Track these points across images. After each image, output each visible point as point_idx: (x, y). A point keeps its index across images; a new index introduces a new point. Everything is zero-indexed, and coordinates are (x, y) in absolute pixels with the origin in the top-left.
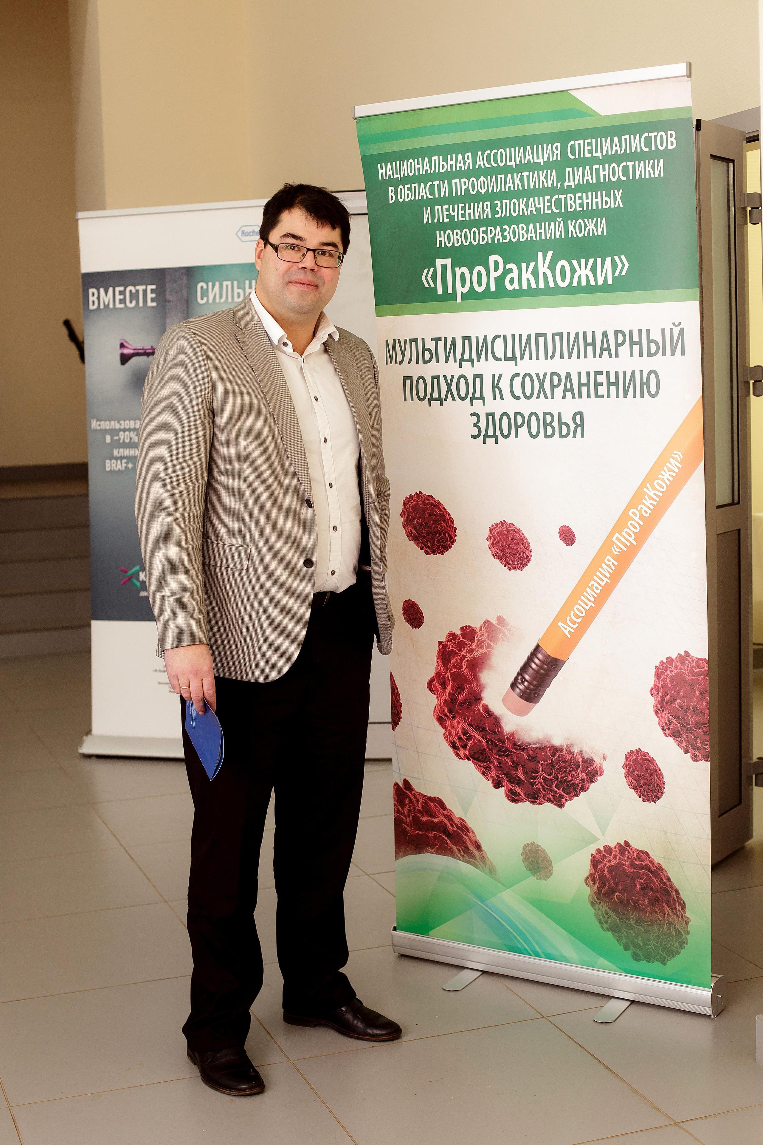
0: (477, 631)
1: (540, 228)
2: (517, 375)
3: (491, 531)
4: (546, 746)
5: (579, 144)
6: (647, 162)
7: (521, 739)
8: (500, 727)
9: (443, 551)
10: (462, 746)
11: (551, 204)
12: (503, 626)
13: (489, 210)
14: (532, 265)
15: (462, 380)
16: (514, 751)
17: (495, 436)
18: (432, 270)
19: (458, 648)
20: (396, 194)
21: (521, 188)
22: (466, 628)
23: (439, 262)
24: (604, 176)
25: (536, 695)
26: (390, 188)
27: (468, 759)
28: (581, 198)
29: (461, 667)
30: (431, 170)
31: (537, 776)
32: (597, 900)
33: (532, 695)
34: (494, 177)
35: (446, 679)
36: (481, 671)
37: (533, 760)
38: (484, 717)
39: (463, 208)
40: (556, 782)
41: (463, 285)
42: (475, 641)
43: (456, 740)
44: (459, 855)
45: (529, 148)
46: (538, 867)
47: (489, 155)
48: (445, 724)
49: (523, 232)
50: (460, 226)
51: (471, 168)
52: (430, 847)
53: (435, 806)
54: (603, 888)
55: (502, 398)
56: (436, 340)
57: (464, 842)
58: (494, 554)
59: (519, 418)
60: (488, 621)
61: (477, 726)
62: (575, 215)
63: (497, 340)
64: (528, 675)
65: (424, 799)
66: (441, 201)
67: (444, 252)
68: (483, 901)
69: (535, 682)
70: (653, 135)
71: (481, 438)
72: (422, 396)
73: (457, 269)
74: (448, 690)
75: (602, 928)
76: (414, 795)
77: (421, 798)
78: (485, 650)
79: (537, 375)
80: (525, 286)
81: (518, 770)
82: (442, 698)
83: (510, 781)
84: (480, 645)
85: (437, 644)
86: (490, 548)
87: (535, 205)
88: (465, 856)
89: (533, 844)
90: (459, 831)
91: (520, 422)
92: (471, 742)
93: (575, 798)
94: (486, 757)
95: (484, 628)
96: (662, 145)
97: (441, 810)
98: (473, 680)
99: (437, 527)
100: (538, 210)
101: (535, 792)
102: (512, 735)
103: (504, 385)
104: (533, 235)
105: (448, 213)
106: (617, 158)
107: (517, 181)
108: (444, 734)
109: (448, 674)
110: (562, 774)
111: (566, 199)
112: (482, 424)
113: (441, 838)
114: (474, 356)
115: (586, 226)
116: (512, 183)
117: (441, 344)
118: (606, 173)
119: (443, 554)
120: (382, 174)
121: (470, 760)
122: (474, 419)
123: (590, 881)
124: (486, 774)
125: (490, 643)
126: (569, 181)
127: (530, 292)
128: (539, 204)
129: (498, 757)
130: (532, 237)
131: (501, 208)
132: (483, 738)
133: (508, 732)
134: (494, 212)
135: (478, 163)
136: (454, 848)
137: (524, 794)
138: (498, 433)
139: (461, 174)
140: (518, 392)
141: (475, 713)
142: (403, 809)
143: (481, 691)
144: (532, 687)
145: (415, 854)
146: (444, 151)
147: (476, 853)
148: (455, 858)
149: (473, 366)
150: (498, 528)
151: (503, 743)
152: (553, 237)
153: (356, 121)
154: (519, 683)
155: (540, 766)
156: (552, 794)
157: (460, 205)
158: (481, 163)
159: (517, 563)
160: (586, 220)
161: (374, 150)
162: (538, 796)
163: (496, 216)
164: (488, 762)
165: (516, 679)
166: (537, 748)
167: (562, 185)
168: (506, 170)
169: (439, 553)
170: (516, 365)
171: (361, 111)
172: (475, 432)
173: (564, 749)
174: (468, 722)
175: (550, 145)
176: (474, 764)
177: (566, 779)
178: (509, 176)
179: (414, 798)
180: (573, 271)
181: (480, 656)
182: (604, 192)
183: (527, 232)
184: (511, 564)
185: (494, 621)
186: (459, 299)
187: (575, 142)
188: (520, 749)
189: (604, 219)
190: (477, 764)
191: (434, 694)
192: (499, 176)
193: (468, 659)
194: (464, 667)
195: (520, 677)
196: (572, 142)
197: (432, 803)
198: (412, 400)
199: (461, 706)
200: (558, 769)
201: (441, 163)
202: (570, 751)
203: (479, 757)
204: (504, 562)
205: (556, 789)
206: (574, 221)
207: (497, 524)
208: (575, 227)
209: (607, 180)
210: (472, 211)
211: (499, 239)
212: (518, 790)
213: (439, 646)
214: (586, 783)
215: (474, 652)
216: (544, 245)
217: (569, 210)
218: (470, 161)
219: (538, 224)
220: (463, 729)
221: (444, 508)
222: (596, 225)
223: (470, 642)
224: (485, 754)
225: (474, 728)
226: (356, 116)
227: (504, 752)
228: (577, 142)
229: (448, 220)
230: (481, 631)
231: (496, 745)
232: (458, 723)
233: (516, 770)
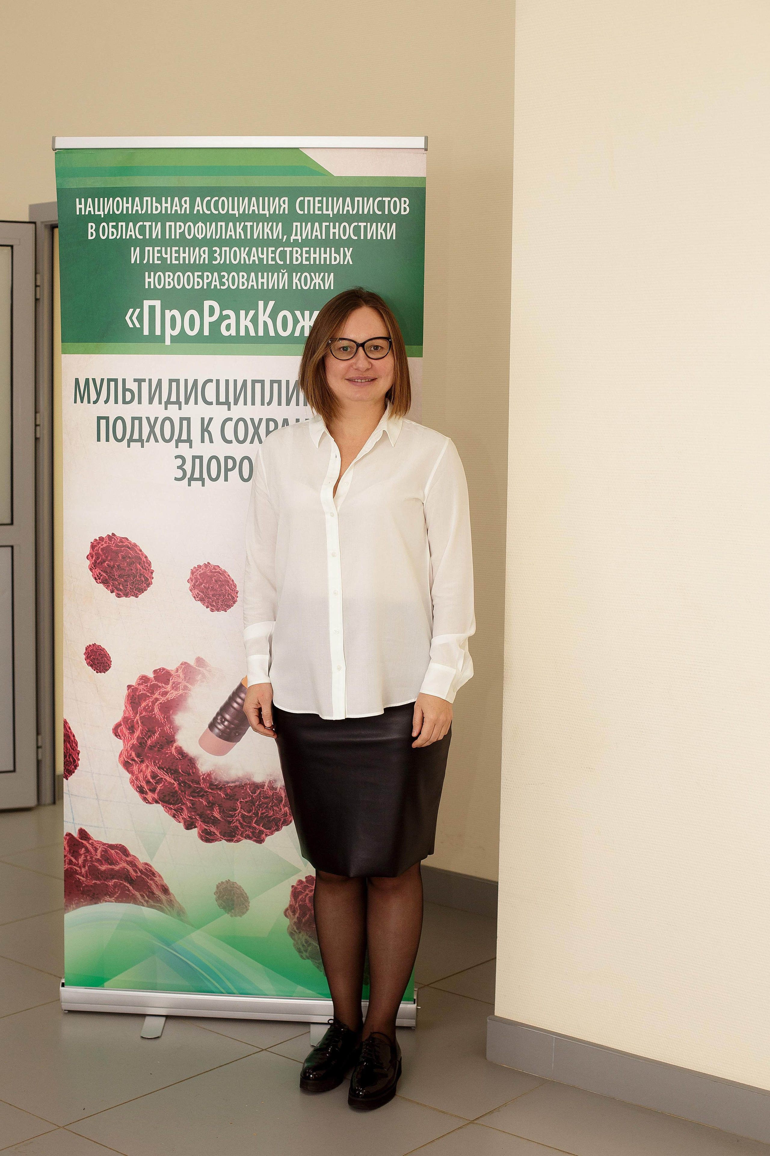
0: (172, 673)
1: (263, 278)
2: (230, 419)
3: (192, 573)
4: (246, 784)
5: (309, 201)
6: (379, 224)
7: (219, 779)
8: (195, 768)
9: (137, 594)
10: (150, 790)
11: (275, 255)
12: (203, 667)
13: (206, 256)
14: (252, 313)
15: (167, 423)
16: (210, 791)
17: (201, 479)
18: (138, 310)
19: (150, 691)
20: (97, 230)
21: (243, 237)
22: (160, 671)
23: (147, 303)
24: (334, 233)
25: (237, 734)
26: (90, 224)
27: (157, 802)
28: (308, 252)
29: (153, 710)
30: (142, 210)
31: (235, 814)
32: (296, 931)
33: (233, 734)
34: (214, 224)
35: (135, 724)
36: (175, 713)
37: (231, 798)
38: (177, 759)
39: (178, 252)
40: (256, 819)
41: (173, 327)
42: (170, 683)
43: (144, 784)
44: (143, 901)
45: (254, 199)
46: (233, 904)
47: (208, 203)
48: (132, 769)
49: (244, 280)
50: (174, 269)
51: (188, 212)
52: (109, 895)
53: (117, 853)
54: (304, 917)
55: (211, 441)
56: (139, 381)
57: (149, 887)
58: (195, 596)
59: (230, 462)
60: (186, 663)
61: (169, 768)
62: (301, 268)
63: (209, 385)
64: (229, 715)
65: (104, 848)
66: (153, 243)
67: (153, 294)
68: (168, 945)
69: (236, 722)
70: (387, 199)
71: (186, 480)
72: (119, 436)
73: (167, 312)
74: (137, 734)
75: (302, 956)
76: (92, 844)
77: (100, 847)
78: (181, 692)
79: (252, 420)
80: (242, 333)
81: (214, 810)
82: (130, 743)
83: (204, 822)
84: (175, 687)
85: (126, 688)
86: (191, 590)
87: (256, 255)
88: (150, 901)
89: (228, 882)
90: (143, 876)
91: (230, 466)
92: (161, 785)
93: (277, 833)
94: (178, 799)
95: (181, 670)
96: (395, 210)
97: (124, 857)
98: (165, 723)
99: (132, 570)
100: (261, 260)
101: (232, 830)
102: (209, 775)
103: (215, 429)
104: (255, 283)
105: (159, 255)
106: (349, 218)
107: (239, 230)
108: (130, 779)
109: (138, 717)
110: (262, 810)
111: (291, 252)
112: (188, 467)
113: (122, 886)
114: (182, 399)
115: (312, 280)
116: (235, 231)
117: (145, 386)
118: (337, 231)
119: (137, 597)
120: (80, 209)
121: (159, 803)
122: (179, 462)
123: (290, 912)
124: (178, 816)
125: (188, 684)
126: (296, 235)
127: (247, 339)
128: (262, 254)
129: (191, 798)
130: (252, 286)
131: (220, 254)
132: (175, 780)
133: (204, 773)
134: (212, 257)
135: (196, 208)
136: (137, 894)
137: (220, 833)
138: (205, 475)
139: (176, 217)
140: (229, 435)
141: (167, 755)
142: (77, 859)
143: (175, 733)
144: (233, 726)
145: (91, 904)
146: (159, 193)
147: (163, 897)
148: (138, 905)
149: (180, 409)
150: (201, 570)
151: (198, 783)
152: (276, 288)
153: (55, 152)
154: (219, 724)
155: (239, 804)
156: (251, 830)
157: (174, 249)
158: (200, 208)
159: (221, 604)
160: (312, 274)
161: (73, 183)
162: (235, 834)
163: (214, 262)
164: (180, 804)
165: (215, 719)
166: (236, 786)
167: (288, 239)
168: (228, 218)
169: (133, 596)
170: (229, 409)
171: (62, 143)
172: (180, 474)
173: (266, 785)
174: (158, 765)
175: (277, 199)
176: (163, 807)
177: (267, 814)
178: (231, 224)
179: (92, 847)
180: (296, 321)
181: (175, 698)
182: (333, 249)
183: (248, 280)
184: (214, 606)
185: (192, 662)
186: (168, 342)
187: (304, 199)
188: (217, 788)
189: (332, 274)
190: (166, 807)
191: (121, 739)
192: (219, 224)
193: (161, 701)
194: (156, 710)
195: (219, 718)
196: (302, 198)
197: (113, 850)
198: (107, 440)
199: (151, 749)
200: (258, 805)
201: (154, 204)
202: (272, 787)
203: (169, 800)
204: (206, 604)
205: (255, 825)
206: (299, 274)
207: (199, 566)
208: (300, 280)
209: (337, 238)
210: (187, 255)
211: (216, 286)
212: (213, 829)
213: (128, 690)
214: (289, 817)
215: (168, 695)
216: (266, 295)
217: (295, 262)
218: (188, 206)
219: (260, 274)
220: (152, 772)
221: (141, 551)
222: (323, 280)
223: (163, 685)
224: (177, 796)
225: (165, 771)
226: (56, 147)
227: (199, 793)
228: (307, 199)
229: (159, 262)
230: (177, 674)
231: (190, 787)
232: (147, 766)
233: (212, 810)
